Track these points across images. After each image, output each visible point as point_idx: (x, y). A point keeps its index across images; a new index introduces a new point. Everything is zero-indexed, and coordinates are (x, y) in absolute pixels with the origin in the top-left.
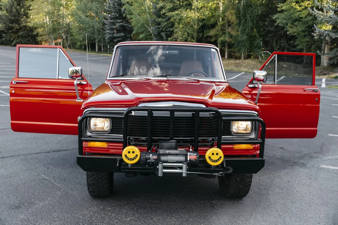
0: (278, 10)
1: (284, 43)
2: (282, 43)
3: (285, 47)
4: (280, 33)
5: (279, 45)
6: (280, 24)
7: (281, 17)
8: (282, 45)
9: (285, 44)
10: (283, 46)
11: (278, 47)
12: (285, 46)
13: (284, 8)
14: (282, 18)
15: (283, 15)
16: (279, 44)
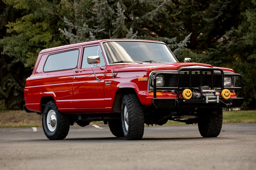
0: (7, 32)
1: (12, 82)
2: (9, 82)
3: (16, 88)
4: (4, 66)
5: (4, 86)
6: (8, 54)
7: (9, 43)
8: (10, 86)
9: (14, 84)
10: (12, 86)
11: (5, 89)
12: (14, 86)
13: (16, 29)
14: (11, 44)
15: (12, 40)
16: (5, 83)
